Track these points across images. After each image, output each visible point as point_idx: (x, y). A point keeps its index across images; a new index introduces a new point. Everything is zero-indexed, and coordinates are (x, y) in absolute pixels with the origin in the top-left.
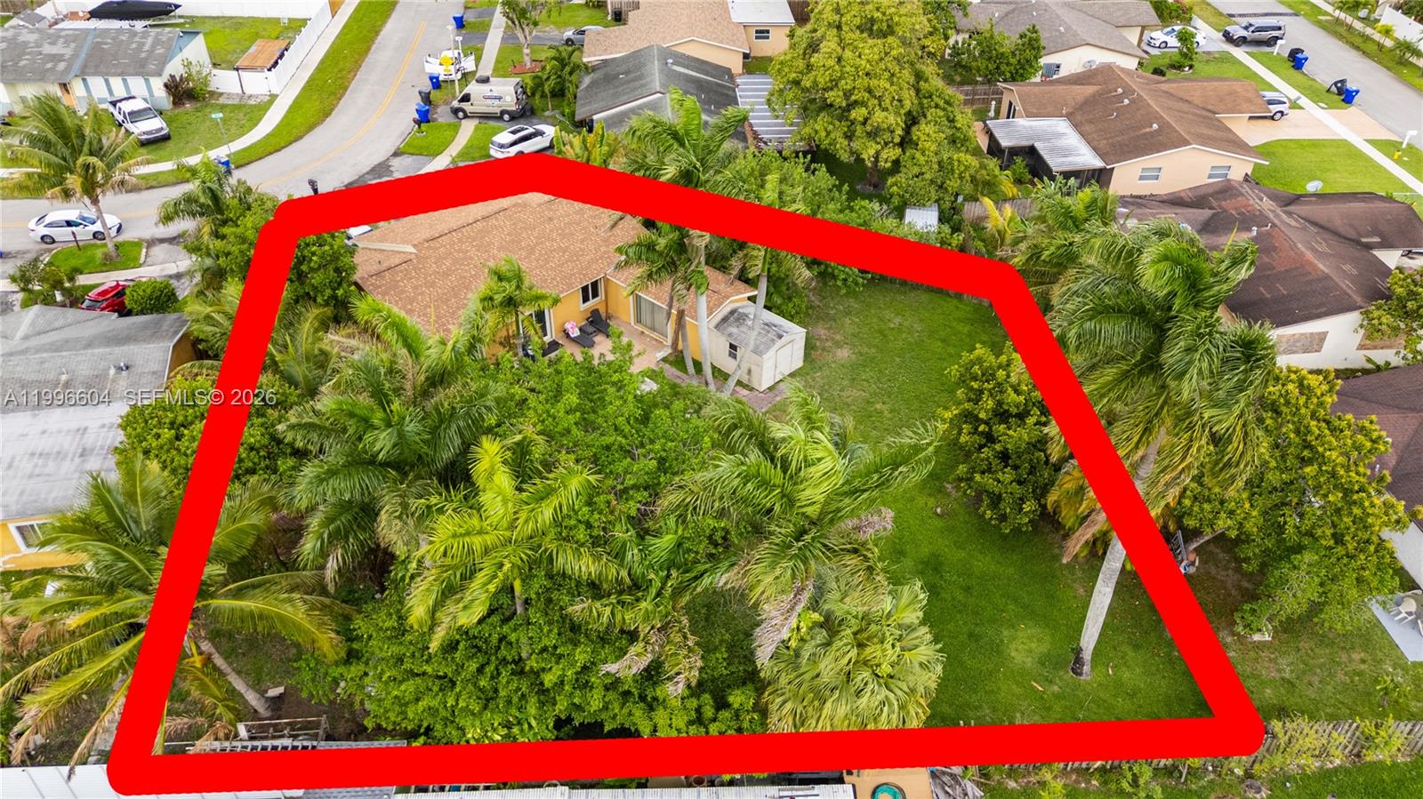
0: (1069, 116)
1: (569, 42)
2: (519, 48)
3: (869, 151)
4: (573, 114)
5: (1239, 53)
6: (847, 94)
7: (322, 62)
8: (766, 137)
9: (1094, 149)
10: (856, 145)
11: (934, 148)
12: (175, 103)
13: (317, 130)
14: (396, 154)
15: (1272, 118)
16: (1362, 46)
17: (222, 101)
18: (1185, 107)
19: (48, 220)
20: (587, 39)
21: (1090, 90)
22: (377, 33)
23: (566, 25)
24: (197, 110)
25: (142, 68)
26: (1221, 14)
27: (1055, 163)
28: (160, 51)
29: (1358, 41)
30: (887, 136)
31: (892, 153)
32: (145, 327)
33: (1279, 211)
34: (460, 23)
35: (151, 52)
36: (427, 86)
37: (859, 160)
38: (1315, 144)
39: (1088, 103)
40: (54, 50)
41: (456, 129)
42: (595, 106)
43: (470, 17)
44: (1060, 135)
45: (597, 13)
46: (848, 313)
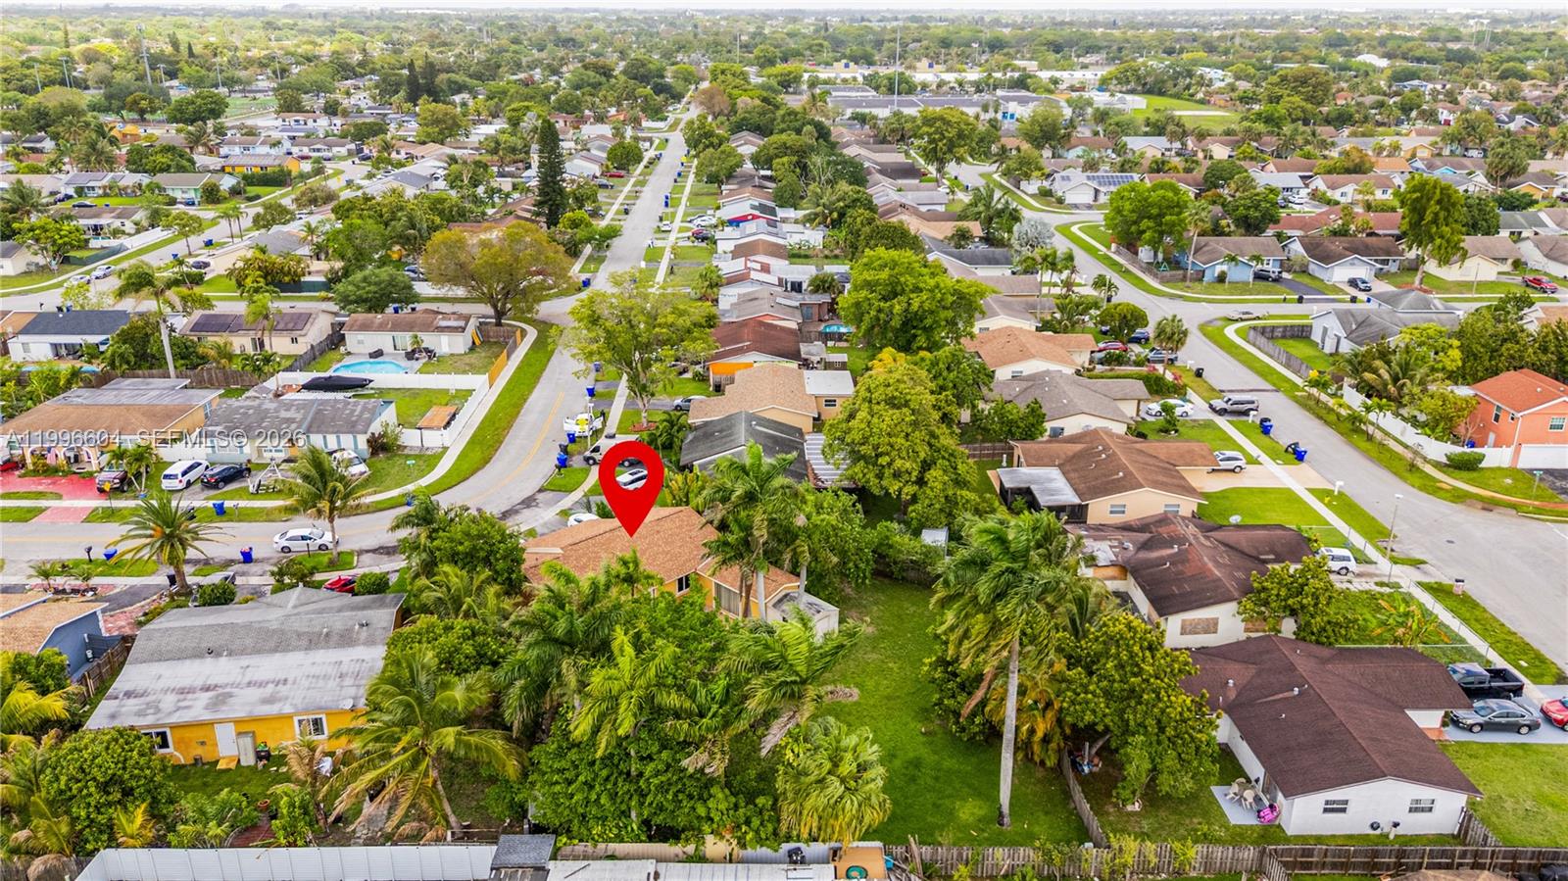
0: (1060, 466)
1: (678, 408)
2: (638, 413)
3: (894, 487)
4: (678, 461)
5: (1222, 422)
6: (876, 447)
7: (482, 422)
8: (823, 478)
9: (1075, 490)
10: (884, 483)
11: (940, 486)
12: (372, 454)
13: (480, 473)
14: (540, 491)
15: (1233, 471)
16: (1325, 416)
17: (406, 452)
18: (1151, 461)
19: (289, 535)
20: (692, 406)
21: (1078, 447)
22: (525, 400)
23: (677, 394)
24: (388, 459)
25: (352, 428)
26: (1213, 390)
27: (1043, 500)
28: (366, 415)
29: (1323, 412)
30: (906, 477)
31: (910, 489)
32: (374, 601)
33: (1200, 535)
34: (591, 392)
35: (360, 416)
36: (565, 441)
37: (887, 494)
38: (1263, 491)
39: (1077, 456)
40: (287, 415)
41: (587, 472)
42: (695, 455)
43: (599, 388)
44: (1051, 480)
45: (703, 385)
46: (876, 603)
